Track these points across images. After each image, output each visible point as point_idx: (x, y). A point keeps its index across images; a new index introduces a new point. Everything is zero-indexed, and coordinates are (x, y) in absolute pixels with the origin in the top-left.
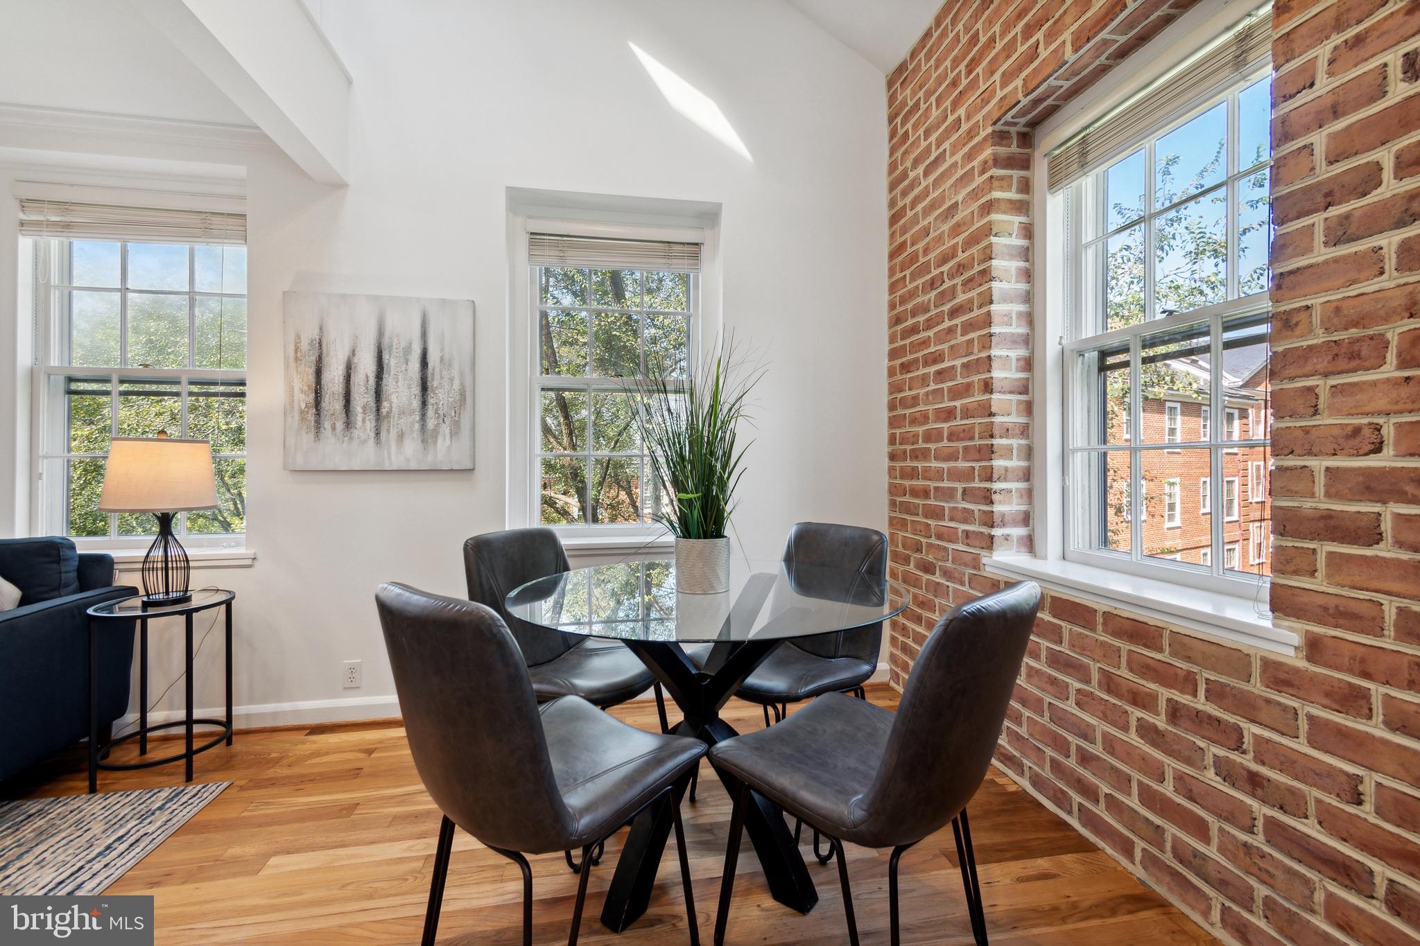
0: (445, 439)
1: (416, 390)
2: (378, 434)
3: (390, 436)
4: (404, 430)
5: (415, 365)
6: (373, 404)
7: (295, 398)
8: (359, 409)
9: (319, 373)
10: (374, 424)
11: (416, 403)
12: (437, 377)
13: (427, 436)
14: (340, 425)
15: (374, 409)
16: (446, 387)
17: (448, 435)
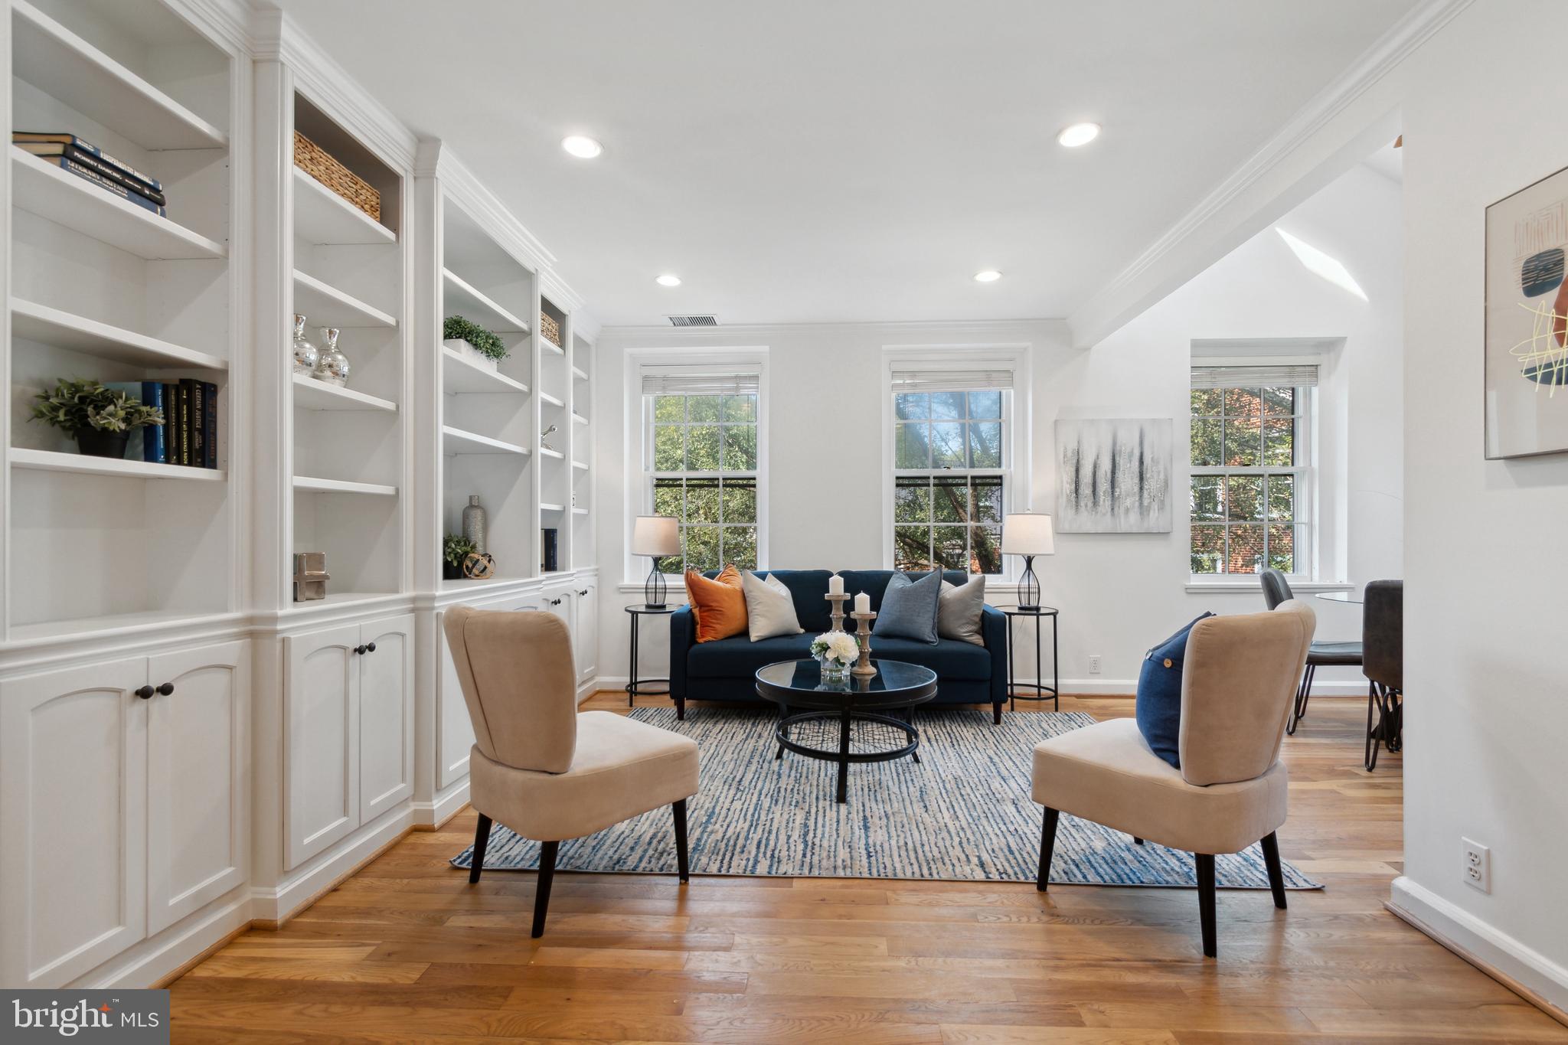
0: (1154, 512)
1: (1137, 480)
3: (1120, 510)
4: (1129, 506)
5: (1136, 463)
6: (1110, 490)
7: (1064, 488)
9: (1077, 471)
10: (1110, 503)
11: (1136, 489)
12: (1149, 471)
13: (1143, 510)
14: (1090, 504)
15: (1111, 493)
16: (1156, 478)
17: (1157, 511)
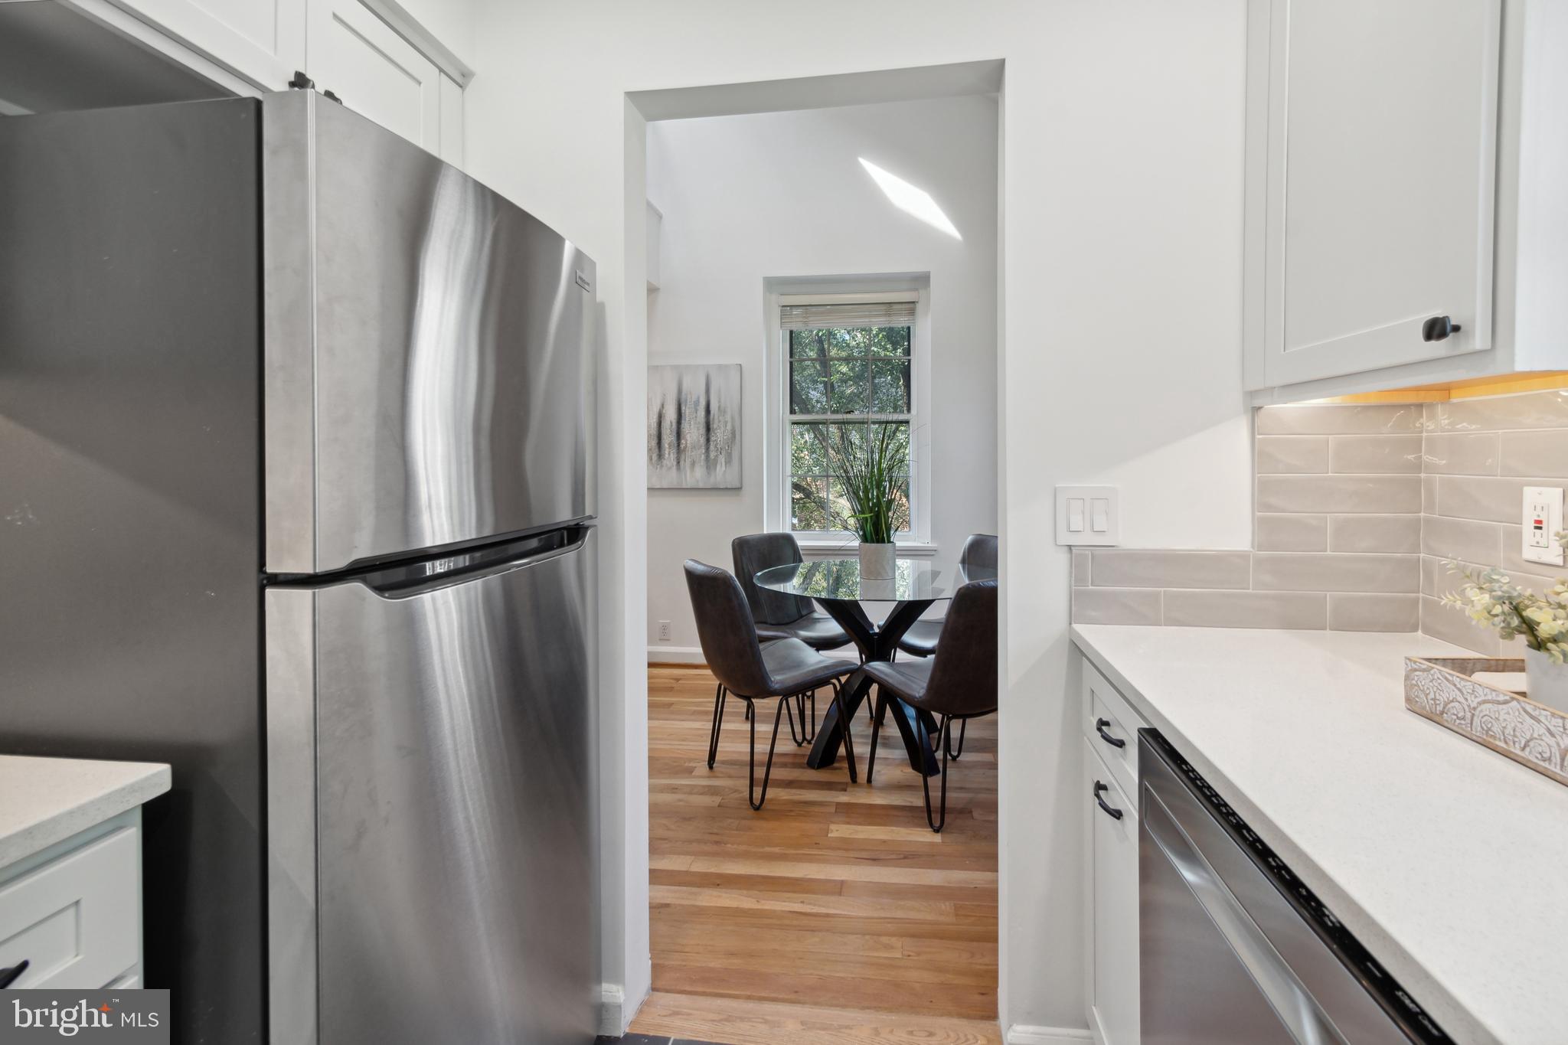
0: (722, 466)
1: (703, 431)
2: (678, 463)
3: (686, 464)
4: (695, 459)
5: (702, 413)
6: (675, 442)
8: (667, 446)
10: (676, 455)
11: (702, 440)
12: (716, 421)
13: (710, 464)
15: (676, 445)
16: (722, 429)
17: (724, 464)
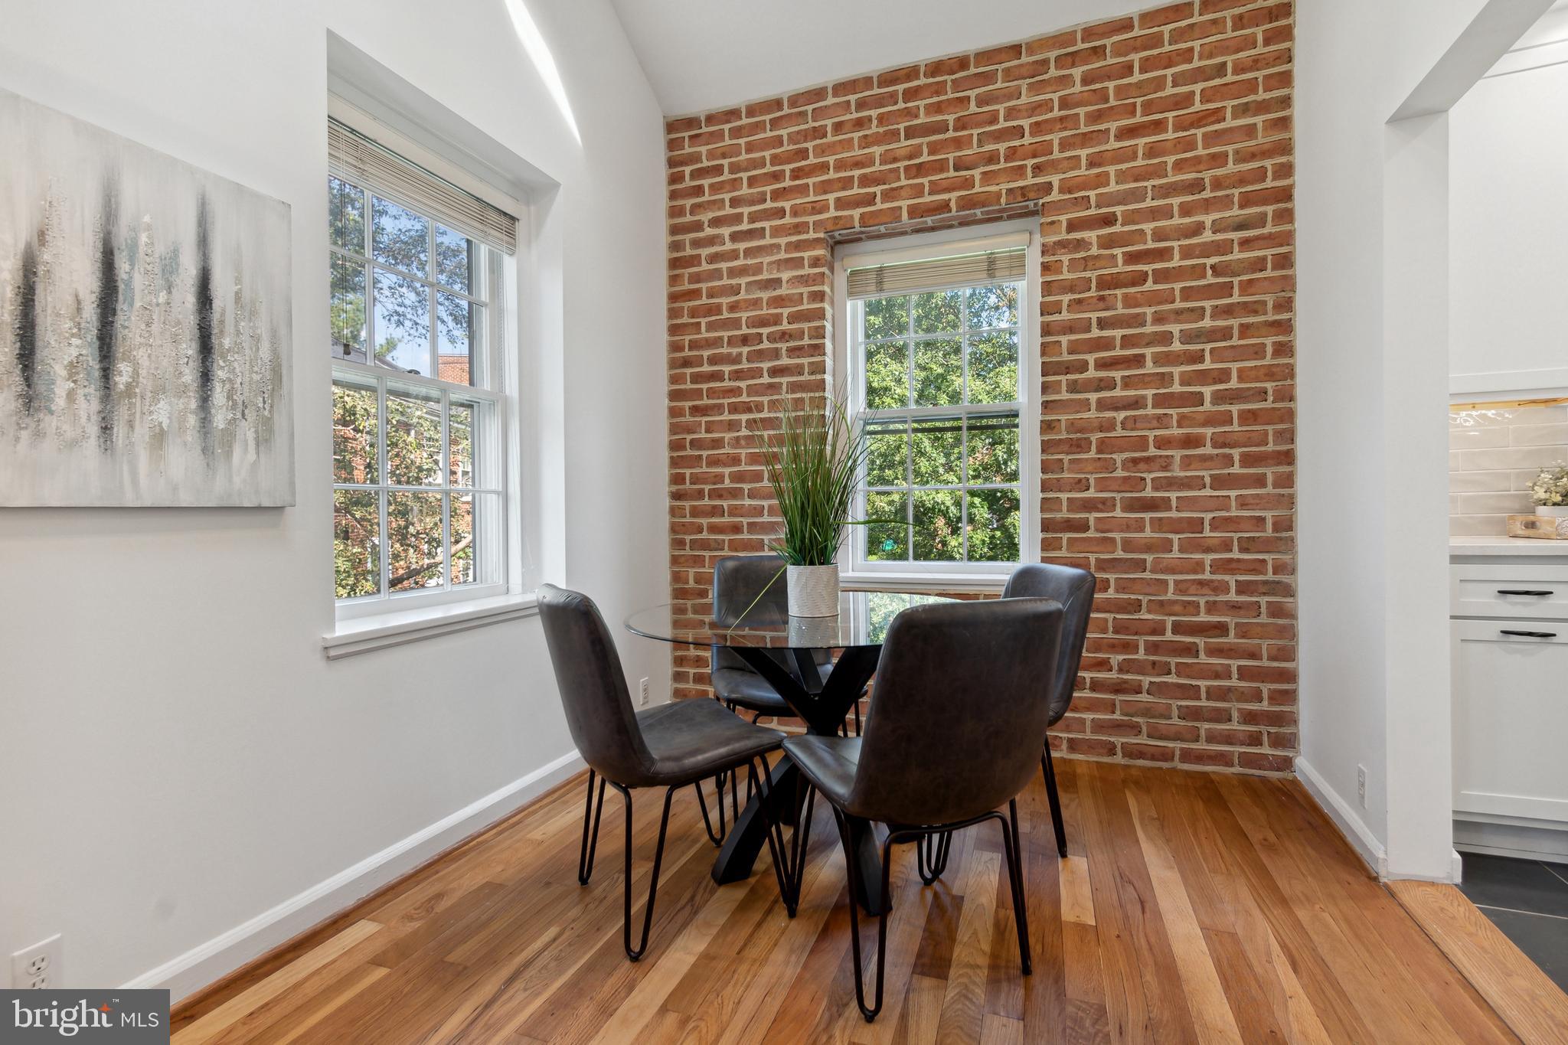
0: (246, 450)
1: (190, 348)
2: (106, 429)
3: (134, 436)
4: (164, 426)
5: (184, 297)
6: (95, 366)
8: (58, 370)
10: (95, 405)
11: (190, 375)
12: (230, 328)
13: (212, 441)
14: (7, 402)
15: (97, 374)
